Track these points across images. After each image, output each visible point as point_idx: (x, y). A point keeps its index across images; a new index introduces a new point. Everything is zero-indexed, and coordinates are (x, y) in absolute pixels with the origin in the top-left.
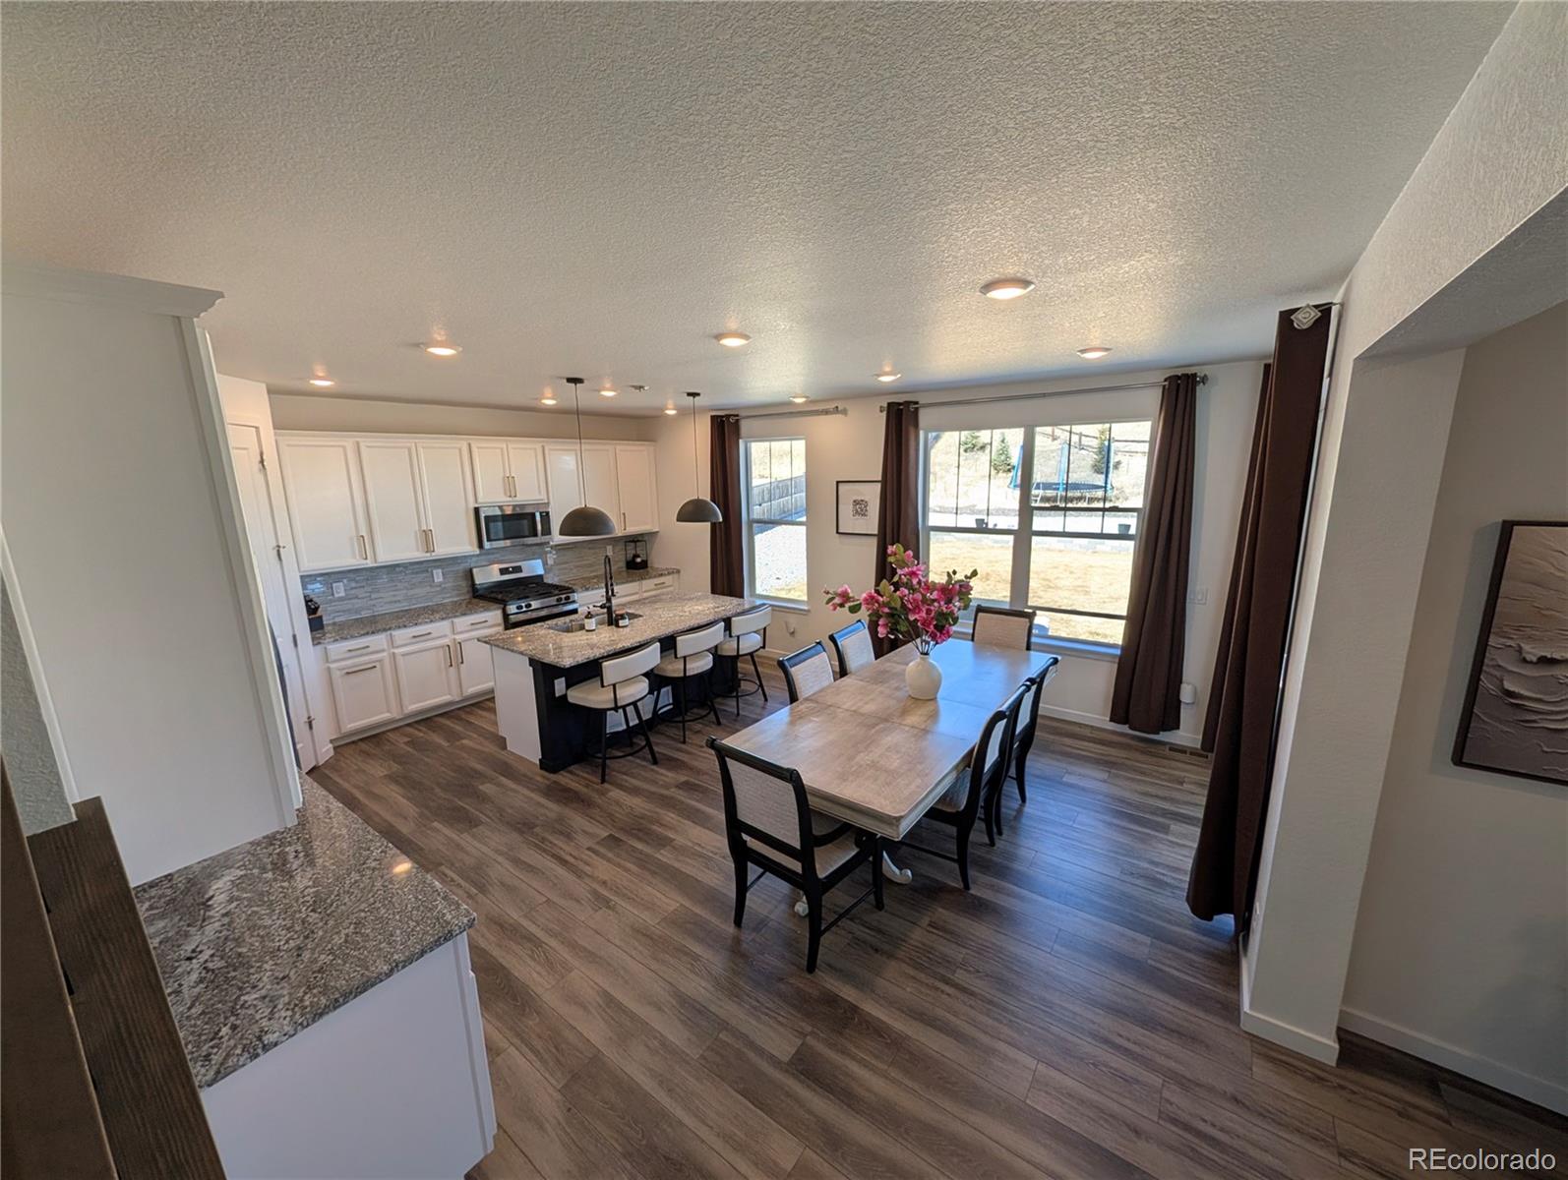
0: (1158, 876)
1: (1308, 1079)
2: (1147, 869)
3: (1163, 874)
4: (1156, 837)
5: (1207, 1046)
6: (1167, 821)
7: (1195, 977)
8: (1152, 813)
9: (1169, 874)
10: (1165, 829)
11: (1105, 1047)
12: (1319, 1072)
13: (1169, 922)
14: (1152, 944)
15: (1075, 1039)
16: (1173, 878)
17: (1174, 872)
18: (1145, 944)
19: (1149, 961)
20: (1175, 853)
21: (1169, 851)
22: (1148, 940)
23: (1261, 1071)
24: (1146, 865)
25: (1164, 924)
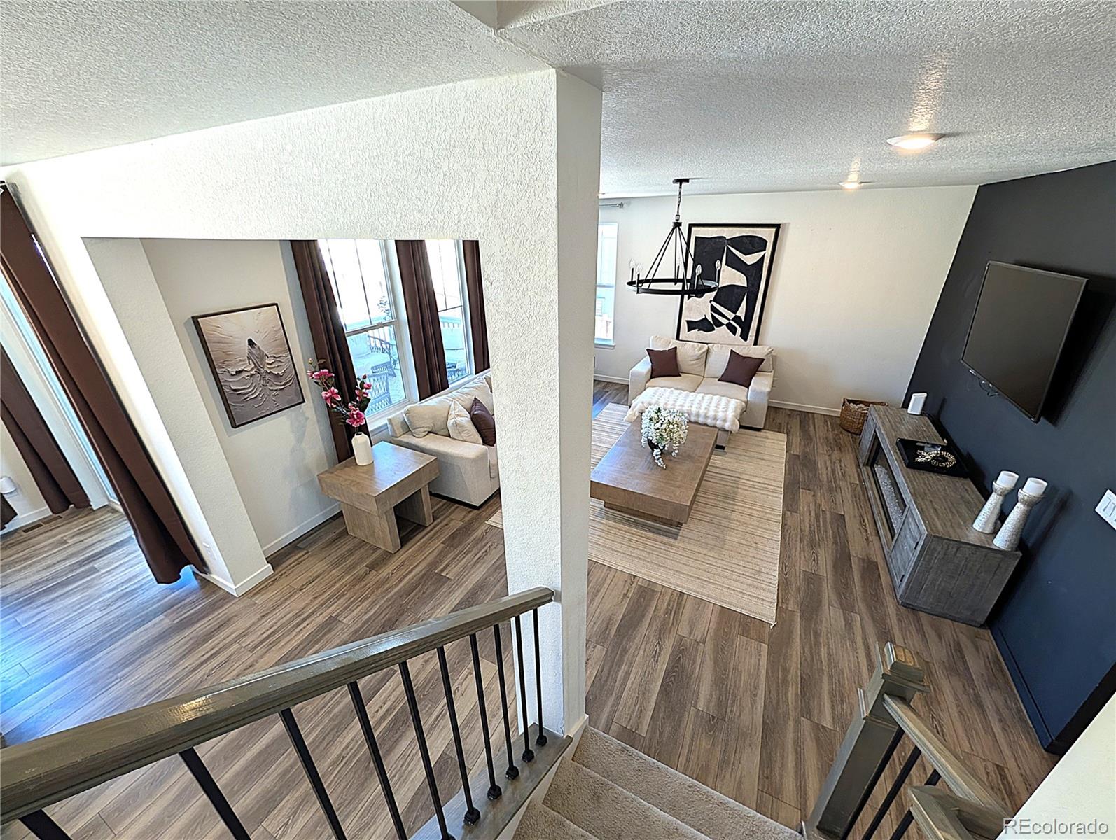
0: (125, 591)
1: (272, 584)
2: (114, 595)
3: (126, 588)
4: (94, 579)
5: (236, 616)
6: (91, 565)
7: (200, 604)
8: (72, 571)
9: (129, 585)
10: (94, 570)
11: (204, 666)
12: (272, 579)
13: (159, 601)
14: (166, 616)
15: (187, 683)
16: (135, 584)
17: (129, 582)
18: (163, 619)
19: (175, 622)
20: (116, 574)
21: (112, 577)
22: (162, 617)
23: (259, 600)
24: (111, 594)
25: (160, 604)
